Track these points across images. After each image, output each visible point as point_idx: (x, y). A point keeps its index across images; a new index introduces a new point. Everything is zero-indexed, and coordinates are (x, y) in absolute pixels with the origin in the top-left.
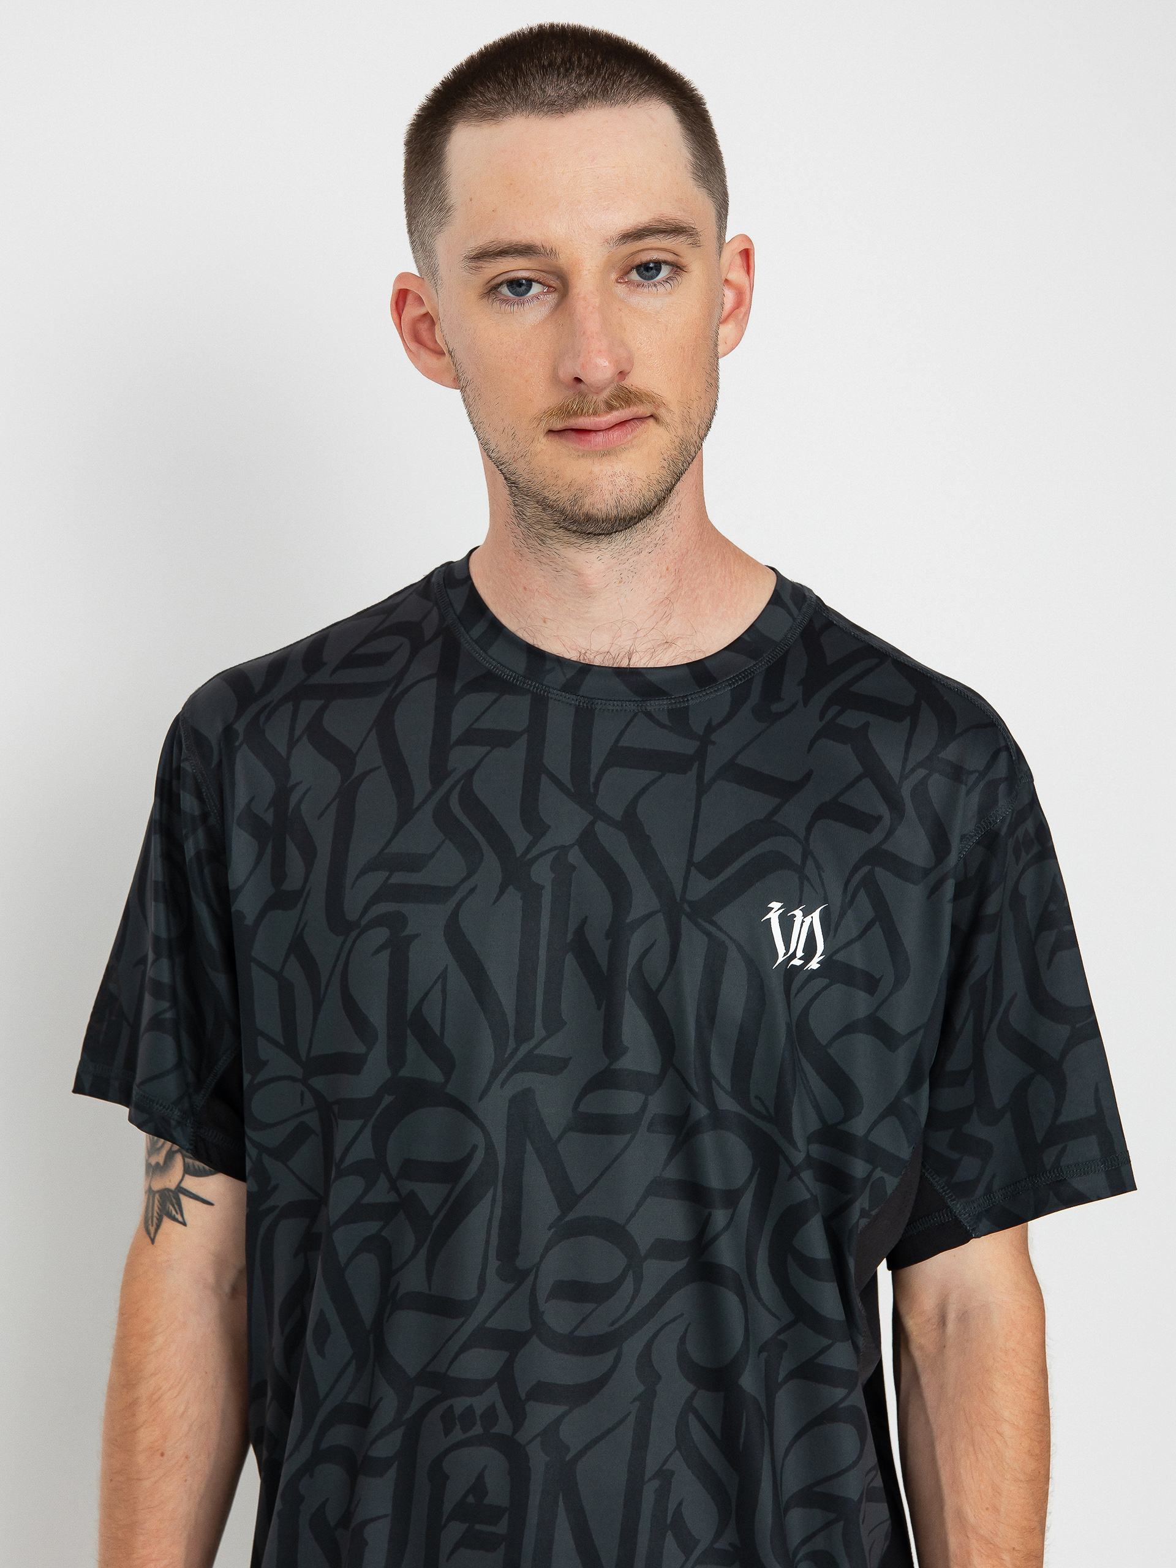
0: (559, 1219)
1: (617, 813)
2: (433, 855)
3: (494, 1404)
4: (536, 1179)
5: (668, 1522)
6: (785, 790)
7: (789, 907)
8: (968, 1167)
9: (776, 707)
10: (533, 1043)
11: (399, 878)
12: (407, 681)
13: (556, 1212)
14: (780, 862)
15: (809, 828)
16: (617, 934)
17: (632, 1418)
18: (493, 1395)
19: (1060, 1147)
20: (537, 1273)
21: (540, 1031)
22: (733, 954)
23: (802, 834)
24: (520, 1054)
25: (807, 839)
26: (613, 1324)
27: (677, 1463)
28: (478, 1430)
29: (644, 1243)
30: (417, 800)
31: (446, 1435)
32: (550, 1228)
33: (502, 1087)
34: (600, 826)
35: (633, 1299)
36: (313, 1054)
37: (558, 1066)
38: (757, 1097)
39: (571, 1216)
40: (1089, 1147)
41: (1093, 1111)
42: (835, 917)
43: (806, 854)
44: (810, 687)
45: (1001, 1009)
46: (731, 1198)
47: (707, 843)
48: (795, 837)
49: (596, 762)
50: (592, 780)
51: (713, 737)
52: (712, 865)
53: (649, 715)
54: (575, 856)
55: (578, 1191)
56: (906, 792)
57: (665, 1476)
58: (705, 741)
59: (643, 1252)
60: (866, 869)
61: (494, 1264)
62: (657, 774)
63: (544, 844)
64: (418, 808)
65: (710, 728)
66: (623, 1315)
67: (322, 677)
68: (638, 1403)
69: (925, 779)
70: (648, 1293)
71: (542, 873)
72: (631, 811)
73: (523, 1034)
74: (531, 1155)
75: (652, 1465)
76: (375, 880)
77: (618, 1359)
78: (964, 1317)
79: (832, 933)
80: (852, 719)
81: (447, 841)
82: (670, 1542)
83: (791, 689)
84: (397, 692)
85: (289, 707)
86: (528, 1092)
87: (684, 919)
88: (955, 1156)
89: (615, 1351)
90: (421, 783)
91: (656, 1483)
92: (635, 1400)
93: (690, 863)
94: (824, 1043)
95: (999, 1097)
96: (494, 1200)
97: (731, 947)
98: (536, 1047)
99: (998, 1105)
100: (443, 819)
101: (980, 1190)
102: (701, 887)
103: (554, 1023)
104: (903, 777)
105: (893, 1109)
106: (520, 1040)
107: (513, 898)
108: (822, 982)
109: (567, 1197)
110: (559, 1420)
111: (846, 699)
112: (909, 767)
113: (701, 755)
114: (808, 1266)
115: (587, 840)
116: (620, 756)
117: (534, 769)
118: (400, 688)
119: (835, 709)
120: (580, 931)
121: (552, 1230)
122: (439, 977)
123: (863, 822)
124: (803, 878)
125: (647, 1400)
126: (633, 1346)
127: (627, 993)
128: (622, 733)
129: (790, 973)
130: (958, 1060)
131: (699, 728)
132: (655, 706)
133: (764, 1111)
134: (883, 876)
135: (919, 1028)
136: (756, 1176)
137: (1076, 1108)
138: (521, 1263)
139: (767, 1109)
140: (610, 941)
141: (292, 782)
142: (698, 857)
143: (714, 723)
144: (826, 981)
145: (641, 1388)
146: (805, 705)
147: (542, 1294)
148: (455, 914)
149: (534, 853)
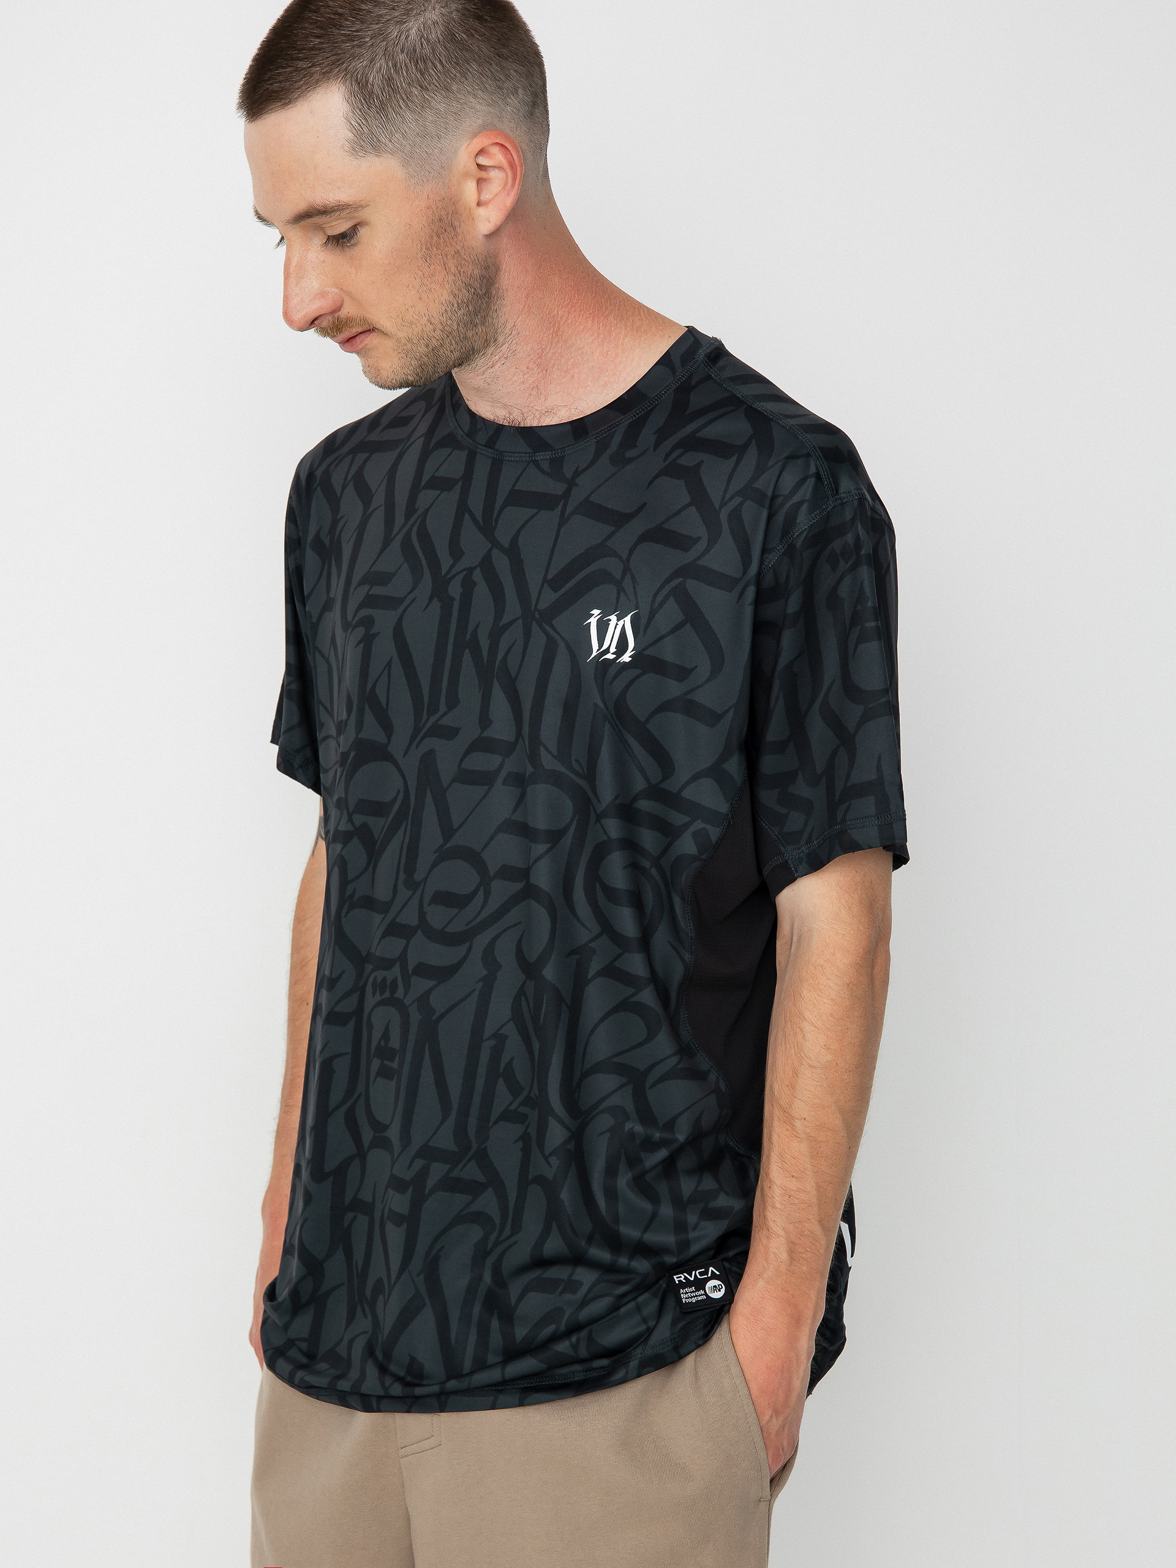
0: (442, 846)
3: (396, 977)
6: (619, 519)
7: (605, 613)
8: (795, 821)
9: (630, 454)
10: (437, 716)
11: (377, 590)
12: (412, 440)
13: (441, 841)
14: (605, 577)
15: (631, 552)
17: (477, 993)
18: (396, 969)
20: (425, 884)
21: (443, 708)
22: (562, 648)
23: (625, 556)
24: (429, 724)
25: (628, 559)
26: (467, 925)
29: (493, 868)
32: (435, 853)
33: (417, 748)
34: (495, 553)
35: (483, 907)
37: (450, 733)
38: (576, 760)
39: (449, 845)
43: (626, 570)
44: (662, 435)
48: (620, 557)
49: (500, 500)
50: (495, 516)
51: (577, 481)
53: (536, 464)
54: (477, 575)
55: (455, 827)
57: (500, 1040)
58: (571, 483)
59: (492, 873)
60: (677, 581)
61: (402, 876)
62: (536, 511)
63: (459, 567)
64: (394, 538)
65: (577, 473)
66: (475, 918)
68: (481, 984)
70: (494, 904)
71: (455, 589)
72: (514, 542)
73: (433, 709)
74: (429, 799)
75: (489, 1030)
76: (363, 590)
77: (470, 949)
79: (641, 632)
80: (689, 460)
84: (407, 446)
86: (431, 753)
87: (534, 625)
88: (783, 811)
89: (468, 944)
90: (399, 519)
91: (493, 1042)
93: (545, 580)
94: (642, 719)
96: (406, 829)
97: (562, 645)
98: (439, 719)
100: (407, 546)
102: (549, 597)
103: (453, 701)
106: (431, 713)
108: (634, 672)
109: (448, 831)
110: (429, 992)
113: (567, 495)
115: (486, 564)
117: (462, 507)
118: (408, 444)
120: (475, 631)
121: (436, 854)
124: (621, 590)
125: (488, 983)
126: (481, 941)
127: (495, 680)
128: (517, 480)
131: (568, 474)
132: (542, 456)
134: (692, 585)
138: (418, 876)
142: (550, 577)
143: (580, 470)
144: (638, 672)
145: (484, 972)
146: (655, 450)
147: (426, 900)
148: (401, 619)
149: (454, 572)
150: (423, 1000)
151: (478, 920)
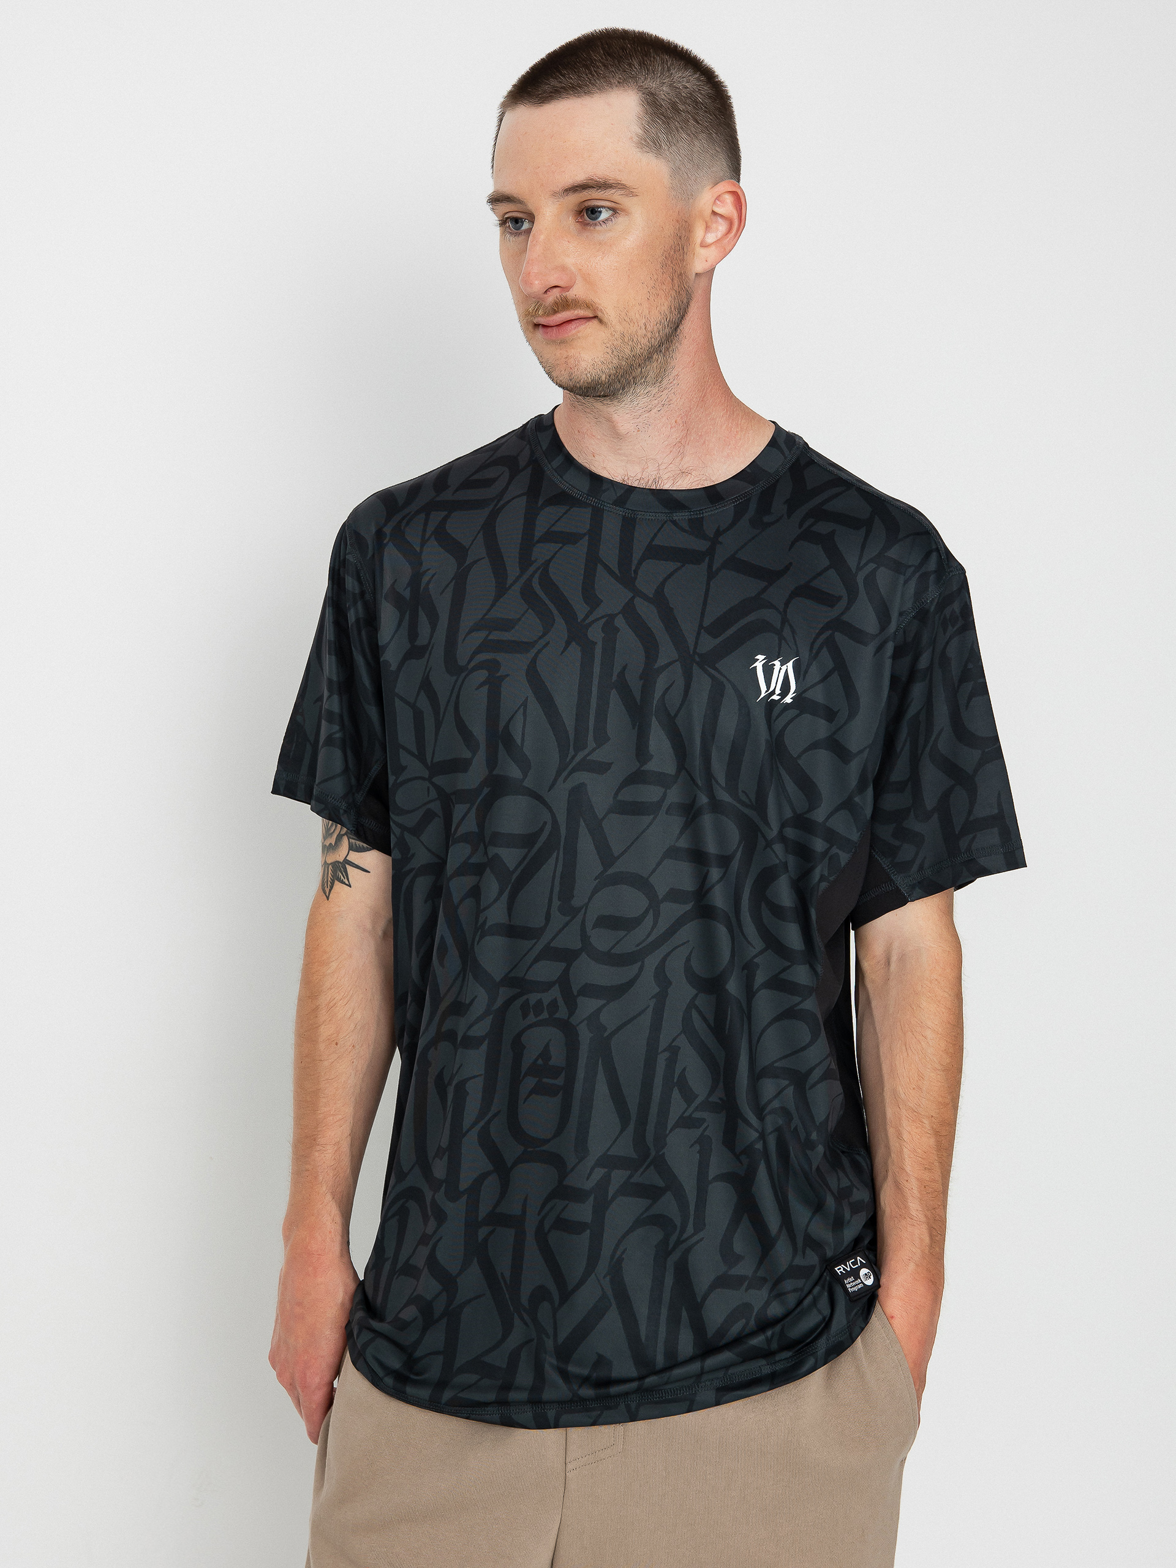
0: (602, 873)
1: (649, 590)
2: (519, 619)
3: (556, 999)
4: (586, 844)
5: (675, 1081)
6: (770, 576)
7: (770, 658)
8: (907, 852)
9: (766, 519)
10: (586, 751)
11: (495, 635)
12: (507, 497)
13: (600, 868)
14: (764, 627)
15: (787, 604)
16: (648, 677)
17: (651, 1009)
18: (555, 993)
19: (971, 836)
20: (586, 910)
21: (591, 743)
22: (729, 690)
23: (781, 608)
24: (578, 758)
25: (785, 611)
26: (638, 945)
27: (683, 1042)
28: (545, 1015)
29: (661, 891)
30: (510, 581)
31: (524, 1018)
32: (596, 879)
33: (564, 782)
34: (638, 601)
35: (653, 928)
36: (435, 760)
37: (602, 768)
38: (743, 792)
39: (610, 871)
40: (991, 837)
41: (996, 811)
42: (803, 668)
43: (785, 621)
44: (792, 505)
45: (933, 739)
46: (724, 861)
47: (714, 612)
48: (777, 609)
49: (636, 556)
50: (633, 568)
51: (720, 539)
52: (716, 629)
53: (674, 523)
54: (620, 622)
55: (616, 854)
56: (860, 579)
57: (674, 1051)
58: (715, 542)
59: (660, 897)
60: (829, 632)
61: (556, 903)
62: (679, 564)
63: (599, 612)
64: (510, 587)
65: (718, 533)
66: (643, 941)
67: (447, 496)
68: (654, 1000)
69: (875, 570)
70: (663, 926)
71: (596, 633)
72: (660, 591)
73: (580, 745)
74: (583, 829)
75: (664, 1042)
76: (479, 637)
77: (641, 969)
78: (902, 958)
79: (802, 677)
80: (823, 528)
81: (530, 610)
82: (676, 1094)
83: (779, 506)
84: (499, 505)
85: (422, 516)
86: (583, 785)
87: (695, 666)
88: (897, 843)
89: (639, 964)
90: (513, 569)
91: (667, 1054)
92: (653, 997)
93: (701, 626)
94: (795, 756)
95: (930, 800)
96: (557, 859)
97: (728, 686)
98: (588, 755)
99: (929, 807)
100: (527, 594)
101: (915, 867)
102: (708, 643)
103: (602, 738)
104: (859, 569)
105: (848, 805)
106: (577, 749)
107: (575, 651)
108: (793, 713)
109: (607, 857)
110: (599, 1010)
111: (820, 514)
112: (863, 562)
113: (711, 552)
114: (777, 911)
115: (629, 611)
116: (654, 552)
117: (593, 560)
118: (502, 503)
119: (811, 521)
120: (622, 674)
121: (597, 881)
122: (521, 705)
123: (829, 600)
124: (781, 638)
125: (661, 998)
126: (652, 962)
127: (654, 719)
128: (655, 535)
129: (770, 705)
130: (899, 772)
131: (711, 533)
132: (679, 516)
133: (747, 801)
135: (865, 748)
136: (741, 847)
137: (982, 811)
138: (576, 902)
139: (750, 800)
140: (642, 681)
141: (423, 569)
142: (706, 623)
143: (721, 529)
144: (797, 712)
145: (657, 990)
146: (789, 517)
147: (589, 925)
148: (534, 661)
149: (591, 619)
150: (593, 1019)
151: (650, 939)
